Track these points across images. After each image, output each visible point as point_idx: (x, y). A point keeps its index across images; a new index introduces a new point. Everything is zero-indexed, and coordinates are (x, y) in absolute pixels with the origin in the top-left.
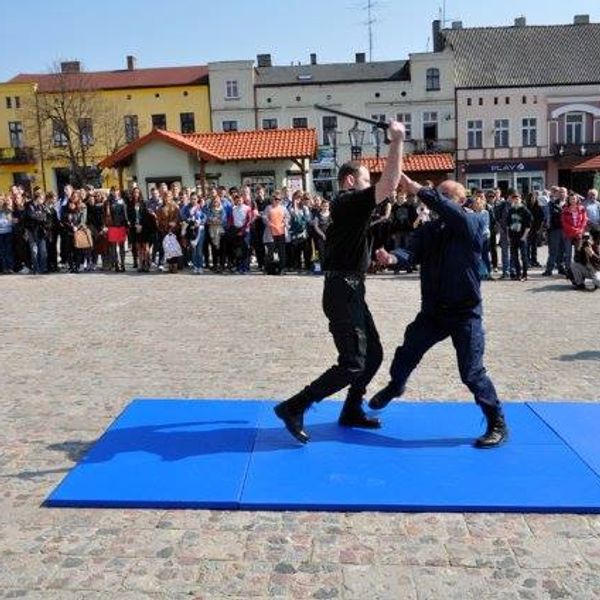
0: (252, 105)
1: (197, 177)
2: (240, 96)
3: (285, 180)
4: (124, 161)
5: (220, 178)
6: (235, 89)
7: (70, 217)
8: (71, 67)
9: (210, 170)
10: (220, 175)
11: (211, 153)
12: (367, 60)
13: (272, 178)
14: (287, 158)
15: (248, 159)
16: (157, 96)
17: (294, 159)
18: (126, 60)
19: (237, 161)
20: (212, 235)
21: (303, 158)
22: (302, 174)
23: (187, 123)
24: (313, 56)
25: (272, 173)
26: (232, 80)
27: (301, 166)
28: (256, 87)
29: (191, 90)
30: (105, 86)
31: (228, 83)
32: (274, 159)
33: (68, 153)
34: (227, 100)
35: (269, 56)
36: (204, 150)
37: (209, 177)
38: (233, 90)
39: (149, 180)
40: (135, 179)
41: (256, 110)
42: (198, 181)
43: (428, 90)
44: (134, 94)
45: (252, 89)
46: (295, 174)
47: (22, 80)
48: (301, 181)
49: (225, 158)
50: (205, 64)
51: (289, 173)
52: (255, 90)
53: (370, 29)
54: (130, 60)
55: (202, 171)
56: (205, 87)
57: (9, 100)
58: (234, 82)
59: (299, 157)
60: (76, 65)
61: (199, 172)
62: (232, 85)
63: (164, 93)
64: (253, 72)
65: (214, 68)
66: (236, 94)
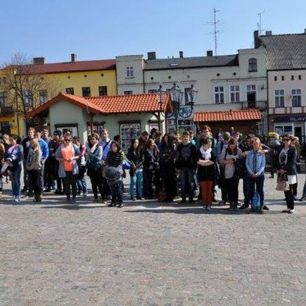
0: (142, 82)
1: (88, 124)
2: (134, 76)
4: (42, 113)
5: (105, 125)
6: (132, 72)
8: (39, 61)
9: (96, 119)
10: (104, 123)
12: (214, 55)
16: (85, 76)
17: (153, 113)
19: (116, 114)
21: (159, 112)
22: (159, 122)
24: (181, 53)
25: (139, 122)
26: (130, 67)
27: (158, 117)
28: (145, 70)
29: (106, 73)
31: (128, 68)
32: (140, 113)
34: (126, 78)
35: (154, 53)
36: (93, 107)
37: (96, 124)
38: (130, 73)
39: (57, 126)
41: (144, 84)
42: (89, 127)
43: (250, 71)
44: (72, 75)
45: (142, 73)
46: (154, 122)
48: (158, 127)
51: (150, 122)
52: (144, 73)
53: (215, 36)
54: (73, 56)
55: (92, 120)
56: (114, 71)
58: (132, 68)
59: (156, 111)
60: (42, 59)
61: (89, 121)
62: (130, 70)
63: (89, 74)
64: (143, 62)
65: (119, 59)
66: (132, 75)
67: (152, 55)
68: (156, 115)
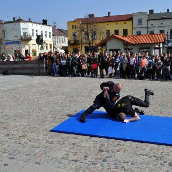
0: (146, 27)
1: (125, 49)
3: (154, 50)
4: (103, 44)
5: (133, 50)
6: (141, 21)
7: (81, 60)
8: (91, 16)
9: (129, 47)
10: (132, 49)
11: (130, 42)
13: (149, 50)
14: (154, 43)
15: (142, 44)
16: (116, 24)
17: (157, 44)
18: (108, 13)
19: (138, 44)
20: (123, 67)
21: (160, 43)
22: (159, 48)
23: (125, 32)
24: (168, 10)
25: (149, 48)
26: (140, 19)
27: (159, 46)
28: (148, 20)
29: (127, 22)
30: (100, 21)
32: (150, 44)
33: (88, 42)
34: (138, 25)
35: (153, 10)
36: (128, 41)
37: (129, 49)
38: (140, 22)
39: (110, 50)
40: (106, 50)
41: (147, 28)
42: (125, 51)
44: (109, 23)
45: (147, 21)
46: (157, 48)
47: (77, 20)
48: (159, 51)
49: (134, 43)
50: (132, 14)
51: (155, 48)
52: (147, 22)
54: (109, 13)
55: (127, 47)
56: (132, 21)
57: (73, 26)
58: (141, 19)
59: (158, 43)
60: (93, 15)
61: (126, 48)
62: (140, 20)
63: (118, 23)
64: (147, 16)
65: (134, 15)
66: (141, 23)
67: (151, 11)
68: (158, 45)
